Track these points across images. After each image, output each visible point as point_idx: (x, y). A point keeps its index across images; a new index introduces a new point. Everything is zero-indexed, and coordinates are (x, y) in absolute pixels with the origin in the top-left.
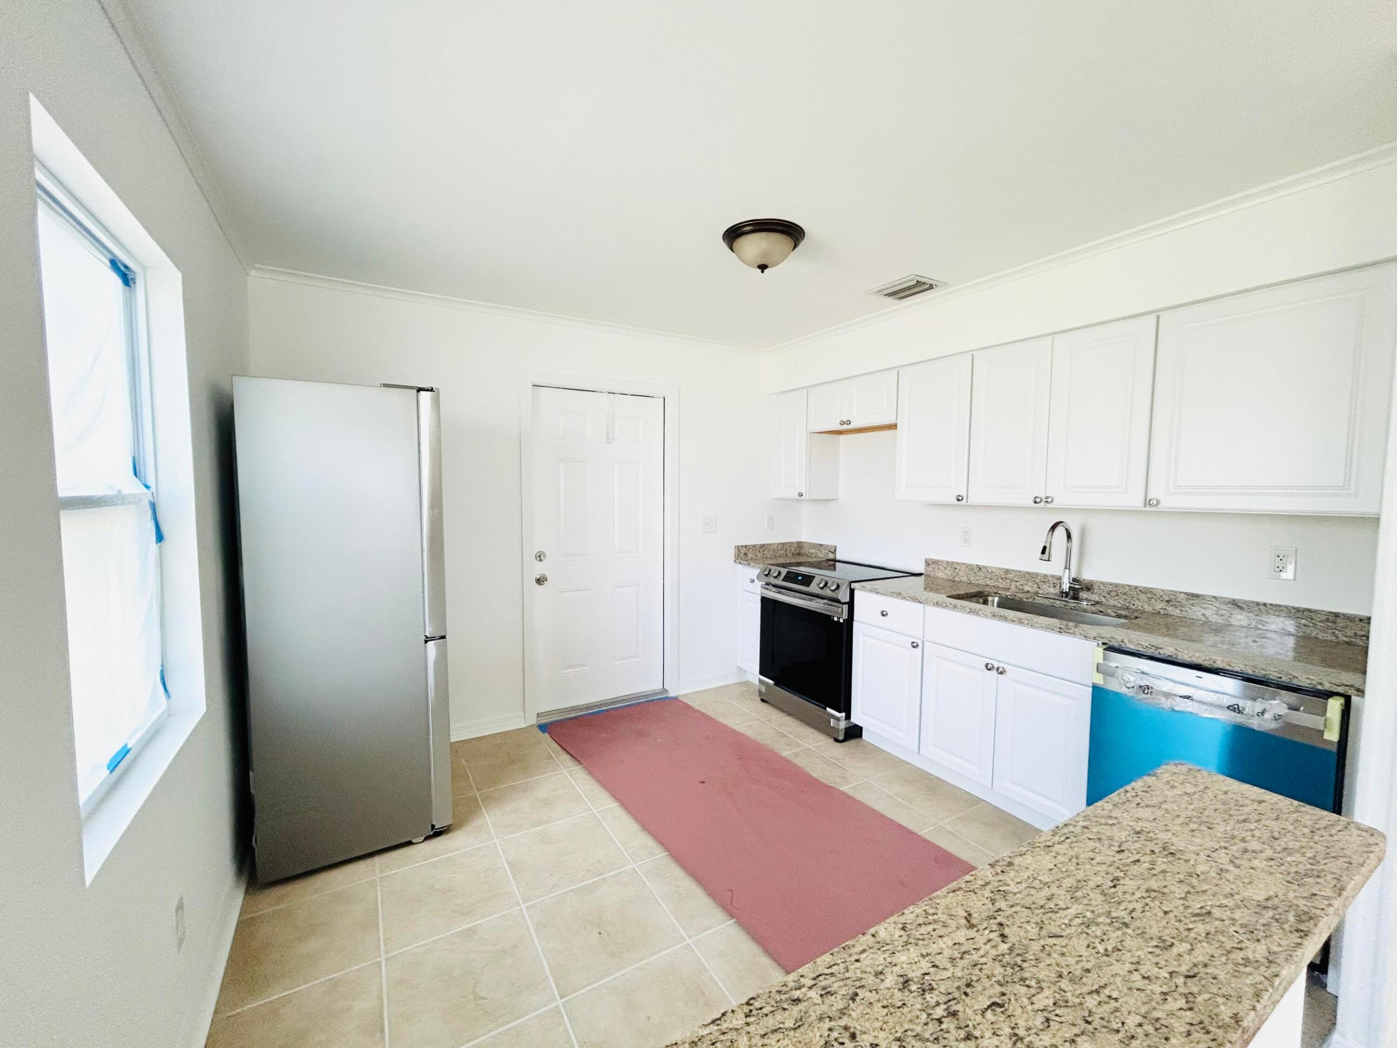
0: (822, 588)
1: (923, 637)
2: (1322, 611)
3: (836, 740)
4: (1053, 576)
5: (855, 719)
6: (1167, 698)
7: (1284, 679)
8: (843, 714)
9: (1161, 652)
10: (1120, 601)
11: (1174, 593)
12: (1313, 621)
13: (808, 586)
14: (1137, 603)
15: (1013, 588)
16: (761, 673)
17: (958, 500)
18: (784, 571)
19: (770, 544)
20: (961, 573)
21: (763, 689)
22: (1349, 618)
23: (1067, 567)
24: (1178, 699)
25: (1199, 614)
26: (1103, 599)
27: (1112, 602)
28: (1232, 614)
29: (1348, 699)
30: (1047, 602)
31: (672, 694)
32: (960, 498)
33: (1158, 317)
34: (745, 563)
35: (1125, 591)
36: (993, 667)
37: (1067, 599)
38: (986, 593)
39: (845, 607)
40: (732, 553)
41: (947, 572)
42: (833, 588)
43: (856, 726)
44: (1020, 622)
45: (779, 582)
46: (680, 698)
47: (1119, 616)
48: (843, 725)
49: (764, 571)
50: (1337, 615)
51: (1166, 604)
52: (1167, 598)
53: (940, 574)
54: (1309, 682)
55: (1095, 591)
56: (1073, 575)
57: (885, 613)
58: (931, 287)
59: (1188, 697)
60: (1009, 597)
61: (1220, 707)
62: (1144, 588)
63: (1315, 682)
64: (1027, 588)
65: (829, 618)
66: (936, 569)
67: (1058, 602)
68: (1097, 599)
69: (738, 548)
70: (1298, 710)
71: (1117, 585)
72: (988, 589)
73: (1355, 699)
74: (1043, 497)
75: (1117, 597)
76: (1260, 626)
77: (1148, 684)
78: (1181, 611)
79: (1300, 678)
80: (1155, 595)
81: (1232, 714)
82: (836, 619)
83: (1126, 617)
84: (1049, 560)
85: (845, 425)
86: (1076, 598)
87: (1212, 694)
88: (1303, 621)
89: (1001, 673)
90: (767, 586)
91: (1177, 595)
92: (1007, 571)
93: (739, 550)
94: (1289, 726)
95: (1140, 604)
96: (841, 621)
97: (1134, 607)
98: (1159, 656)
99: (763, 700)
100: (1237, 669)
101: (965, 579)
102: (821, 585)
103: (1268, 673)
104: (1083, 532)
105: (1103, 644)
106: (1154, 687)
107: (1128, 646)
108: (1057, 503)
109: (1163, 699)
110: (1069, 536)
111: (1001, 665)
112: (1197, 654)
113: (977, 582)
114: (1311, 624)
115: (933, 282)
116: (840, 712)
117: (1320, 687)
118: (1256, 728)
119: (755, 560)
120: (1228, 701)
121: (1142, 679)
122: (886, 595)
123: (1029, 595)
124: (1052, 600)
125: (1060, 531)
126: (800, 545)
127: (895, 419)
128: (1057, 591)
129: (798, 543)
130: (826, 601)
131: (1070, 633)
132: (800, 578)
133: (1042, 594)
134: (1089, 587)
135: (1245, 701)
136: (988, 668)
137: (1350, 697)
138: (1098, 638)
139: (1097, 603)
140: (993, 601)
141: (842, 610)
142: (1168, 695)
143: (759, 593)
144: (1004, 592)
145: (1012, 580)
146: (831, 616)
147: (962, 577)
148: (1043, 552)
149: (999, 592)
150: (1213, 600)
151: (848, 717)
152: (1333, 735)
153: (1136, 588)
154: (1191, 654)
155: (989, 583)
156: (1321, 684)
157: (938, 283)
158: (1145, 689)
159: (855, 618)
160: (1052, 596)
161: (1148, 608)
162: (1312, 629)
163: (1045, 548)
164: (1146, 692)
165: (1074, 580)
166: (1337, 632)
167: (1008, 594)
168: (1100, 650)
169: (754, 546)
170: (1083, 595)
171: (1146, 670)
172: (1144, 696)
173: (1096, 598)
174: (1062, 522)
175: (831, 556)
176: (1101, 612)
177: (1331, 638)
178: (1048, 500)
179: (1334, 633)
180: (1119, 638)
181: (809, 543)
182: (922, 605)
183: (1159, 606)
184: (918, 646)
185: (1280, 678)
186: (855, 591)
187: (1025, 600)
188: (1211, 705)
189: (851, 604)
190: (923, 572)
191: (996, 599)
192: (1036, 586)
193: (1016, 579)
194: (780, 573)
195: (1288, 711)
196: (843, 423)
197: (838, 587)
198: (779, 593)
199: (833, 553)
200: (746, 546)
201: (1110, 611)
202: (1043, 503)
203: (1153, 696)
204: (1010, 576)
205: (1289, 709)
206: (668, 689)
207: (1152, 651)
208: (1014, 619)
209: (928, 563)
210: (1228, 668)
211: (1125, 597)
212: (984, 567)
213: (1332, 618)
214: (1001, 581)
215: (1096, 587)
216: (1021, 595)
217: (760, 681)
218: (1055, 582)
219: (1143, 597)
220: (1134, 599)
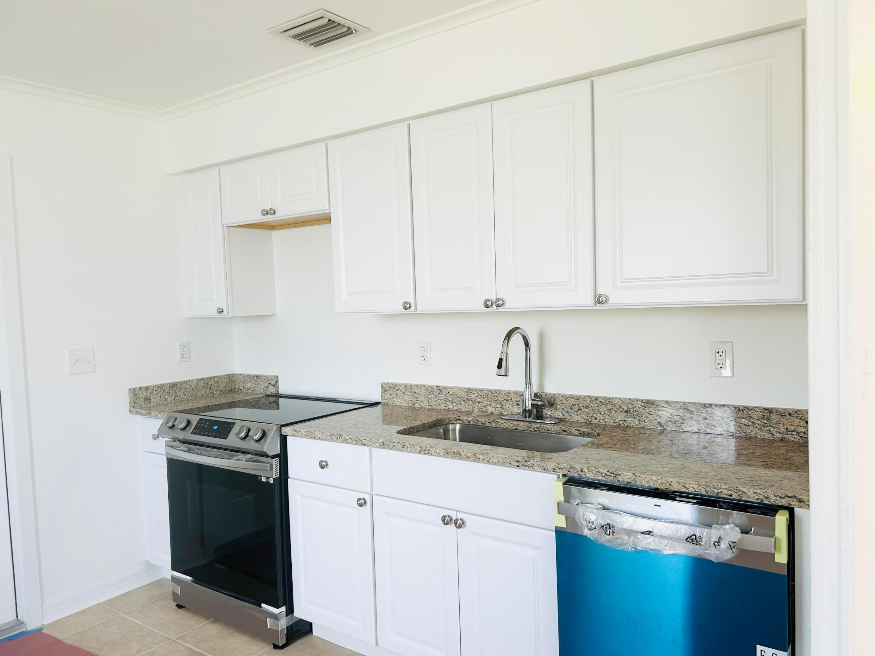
0: (244, 438)
1: (372, 491)
2: (759, 408)
3: (276, 647)
4: (516, 393)
5: (300, 613)
6: (629, 537)
7: (735, 496)
8: (283, 609)
9: (620, 480)
10: (583, 415)
11: (631, 401)
12: (752, 420)
13: (226, 438)
14: (599, 417)
15: (476, 410)
16: (174, 569)
17: (406, 308)
18: (195, 419)
19: (186, 382)
20: (421, 398)
21: (178, 590)
22: (781, 413)
23: (528, 382)
24: (640, 536)
25: (655, 423)
26: (567, 416)
27: (575, 418)
28: (684, 420)
29: (791, 511)
30: (510, 425)
31: (31, 625)
32: (408, 306)
33: (592, 83)
34: (143, 412)
35: (586, 403)
36: (451, 520)
37: (530, 420)
38: (447, 421)
39: (275, 462)
40: (125, 400)
41: (406, 398)
42: (257, 437)
43: (301, 620)
44: (475, 458)
45: (188, 435)
46: (44, 631)
47: (582, 435)
48: (283, 623)
49: (167, 423)
50: (770, 411)
51: (625, 414)
52: (626, 409)
53: (399, 402)
54: (757, 497)
55: (558, 407)
56: (535, 389)
57: (324, 464)
58: (349, 32)
59: (649, 533)
60: (472, 423)
61: (677, 539)
62: (604, 398)
63: (761, 497)
64: (490, 409)
65: (255, 478)
66: (394, 396)
67: (522, 424)
68: (561, 416)
69: (134, 392)
70: (747, 533)
71: (578, 398)
72: (451, 416)
73: (797, 510)
74: (494, 299)
75: (579, 412)
76: (709, 431)
77: (610, 522)
78: (639, 420)
79: (748, 493)
80: (614, 405)
81: (692, 546)
82: (264, 480)
83: (589, 435)
84: (506, 376)
85: (269, 216)
86: (540, 417)
87: (671, 525)
88: (744, 420)
89: (459, 527)
90: (174, 444)
91: (634, 403)
92: (469, 391)
93: (135, 395)
94: (744, 553)
95: (601, 417)
96: (271, 481)
97: (596, 422)
98: (618, 484)
99: (179, 606)
100: (691, 490)
101: (425, 405)
102: (242, 435)
103: (720, 491)
104: (542, 337)
105: (564, 475)
106: (615, 524)
107: (588, 475)
108: (510, 305)
109: (625, 537)
110: (527, 345)
111: (460, 516)
112: (654, 478)
113: (439, 407)
114: (750, 424)
115: (352, 26)
116: (278, 607)
117: (766, 502)
118: (714, 561)
119: (160, 407)
120: (685, 531)
121: (603, 517)
122: (325, 440)
123: (492, 418)
124: (515, 422)
125: (517, 339)
126: (231, 378)
127: (328, 208)
128: (521, 410)
129: (229, 376)
130: (249, 456)
131: (528, 467)
132: (216, 427)
133: (507, 415)
134: (551, 403)
135: (702, 529)
136: (446, 521)
137: (793, 509)
138: (558, 470)
139: (561, 420)
140: (454, 430)
141: (271, 465)
142: (630, 532)
143: (165, 453)
144: (465, 418)
145: (474, 401)
146: (257, 476)
147: (422, 402)
148: (500, 366)
149: (461, 418)
150: (666, 405)
151: (290, 611)
152: (782, 558)
153: (596, 399)
154: (648, 478)
155: (451, 407)
156: (767, 498)
157: (358, 28)
158: (607, 528)
159: (290, 475)
160: (516, 417)
161: (610, 422)
162: (752, 428)
163: (501, 361)
164: (608, 533)
165: (536, 395)
166: (772, 429)
167: (470, 419)
168: (559, 486)
169: (161, 386)
170: (547, 412)
171: (607, 503)
172: (608, 537)
173: (559, 414)
174: (518, 328)
175: (272, 390)
176: (565, 431)
177: (768, 436)
178: (499, 303)
179: (770, 430)
180: (578, 467)
181: (244, 376)
182: (367, 448)
183: (620, 417)
184: (365, 502)
185: (731, 496)
186: (288, 437)
187: (487, 424)
188: (670, 538)
189: (283, 457)
190: (379, 399)
191: (458, 427)
192: (499, 406)
193: (479, 400)
194: (189, 423)
195: (740, 535)
196: (266, 213)
197: (264, 434)
198: (189, 451)
199: (274, 386)
200: (147, 388)
201: (573, 430)
202: (495, 307)
203: (616, 536)
204: (473, 396)
205: (742, 532)
206: (24, 621)
207: (612, 478)
208: (469, 455)
209: (385, 388)
210: (683, 490)
211: (587, 410)
212: (444, 388)
213: (767, 414)
214: (463, 403)
215: (558, 402)
216: (483, 420)
217: (174, 579)
218: (518, 399)
219: (603, 408)
220: (596, 411)
